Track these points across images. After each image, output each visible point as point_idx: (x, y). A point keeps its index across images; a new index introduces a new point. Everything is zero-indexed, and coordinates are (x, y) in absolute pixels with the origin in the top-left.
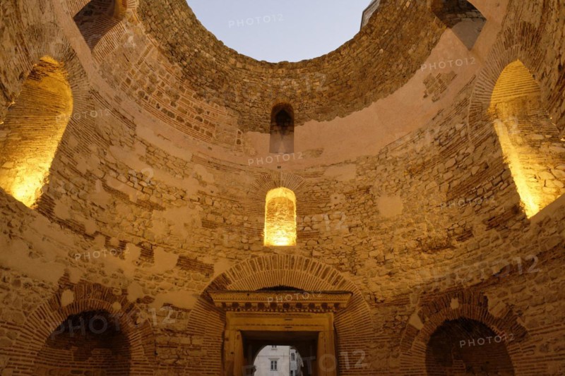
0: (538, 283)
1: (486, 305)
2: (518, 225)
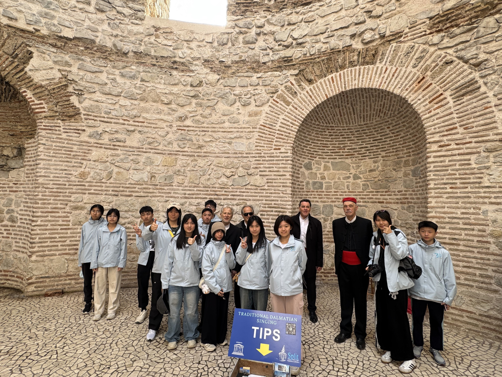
1: (25, 62)
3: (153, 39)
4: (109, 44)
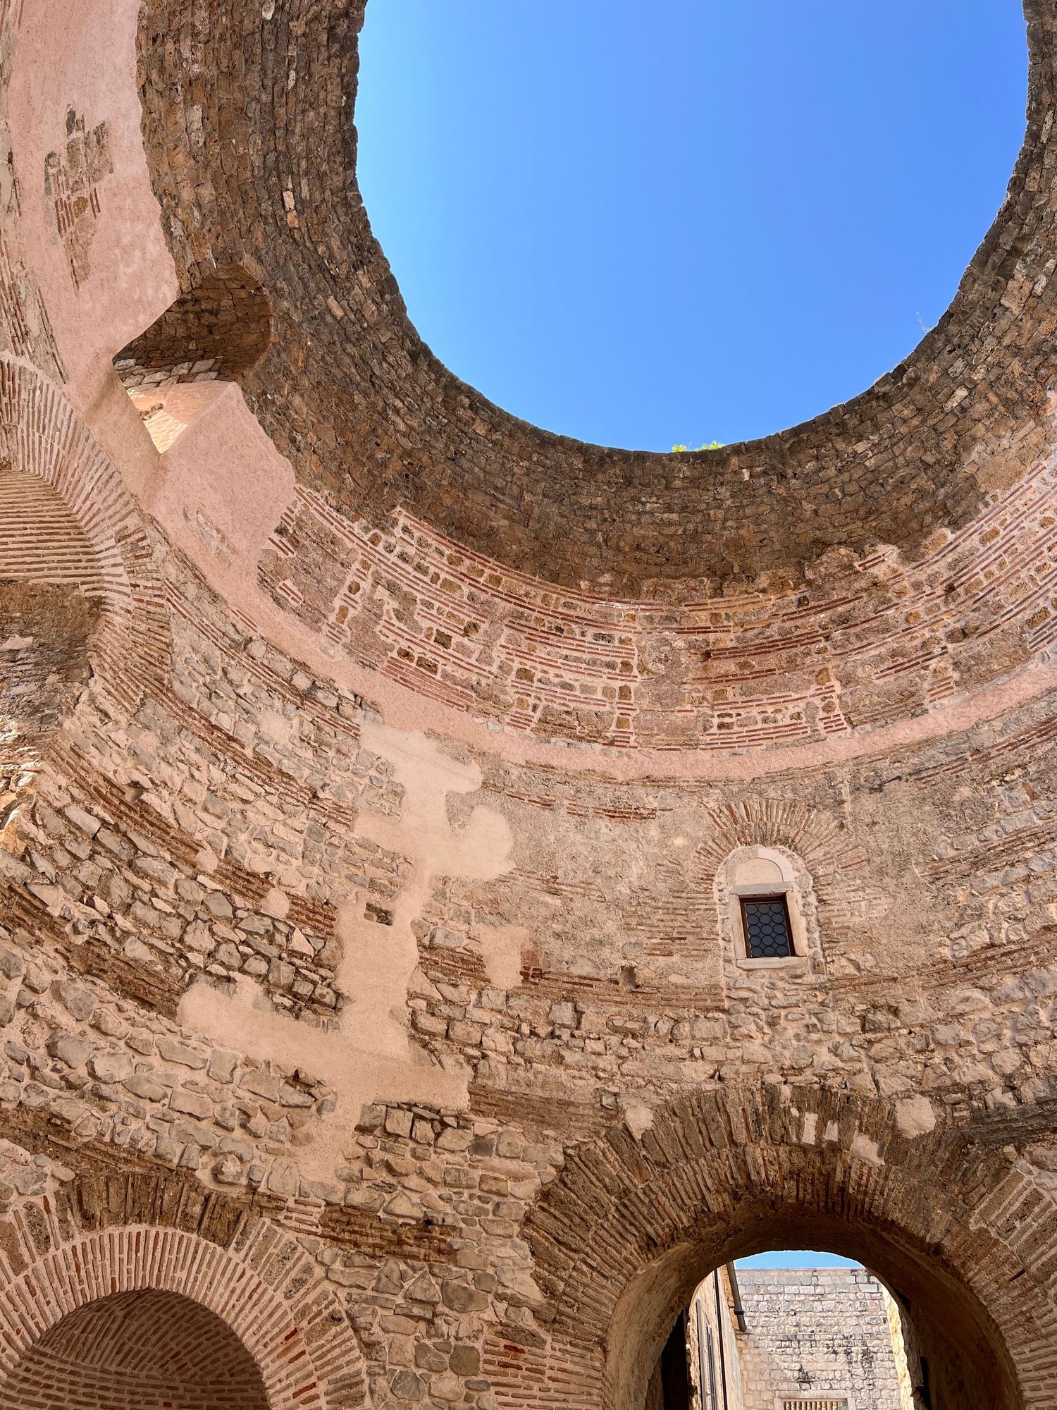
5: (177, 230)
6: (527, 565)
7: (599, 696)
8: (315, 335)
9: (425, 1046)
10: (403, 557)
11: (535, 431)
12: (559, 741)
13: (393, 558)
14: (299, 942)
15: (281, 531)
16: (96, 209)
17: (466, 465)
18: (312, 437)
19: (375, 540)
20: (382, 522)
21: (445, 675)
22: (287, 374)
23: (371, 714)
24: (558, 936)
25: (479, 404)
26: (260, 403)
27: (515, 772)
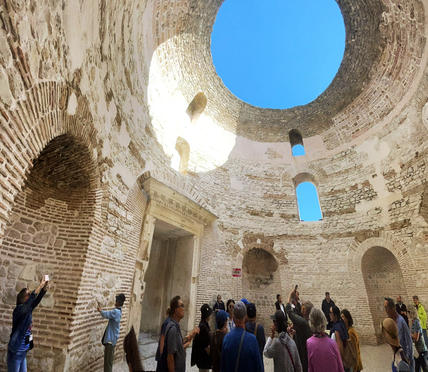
0: (297, 244)
1: (273, 246)
2: (294, 222)
3: (302, 229)
4: (291, 234)
5: (282, 140)
6: (353, 99)
7: (384, 102)
8: (302, 123)
9: (392, 191)
10: (339, 123)
11: (330, 86)
12: (385, 118)
13: (339, 124)
14: (366, 189)
15: (324, 142)
16: (276, 152)
17: (330, 103)
18: (315, 129)
19: (334, 126)
20: (332, 123)
21: (361, 129)
22: (305, 130)
23: (356, 147)
24: (403, 156)
25: (321, 97)
26: (307, 136)
27: (382, 131)
